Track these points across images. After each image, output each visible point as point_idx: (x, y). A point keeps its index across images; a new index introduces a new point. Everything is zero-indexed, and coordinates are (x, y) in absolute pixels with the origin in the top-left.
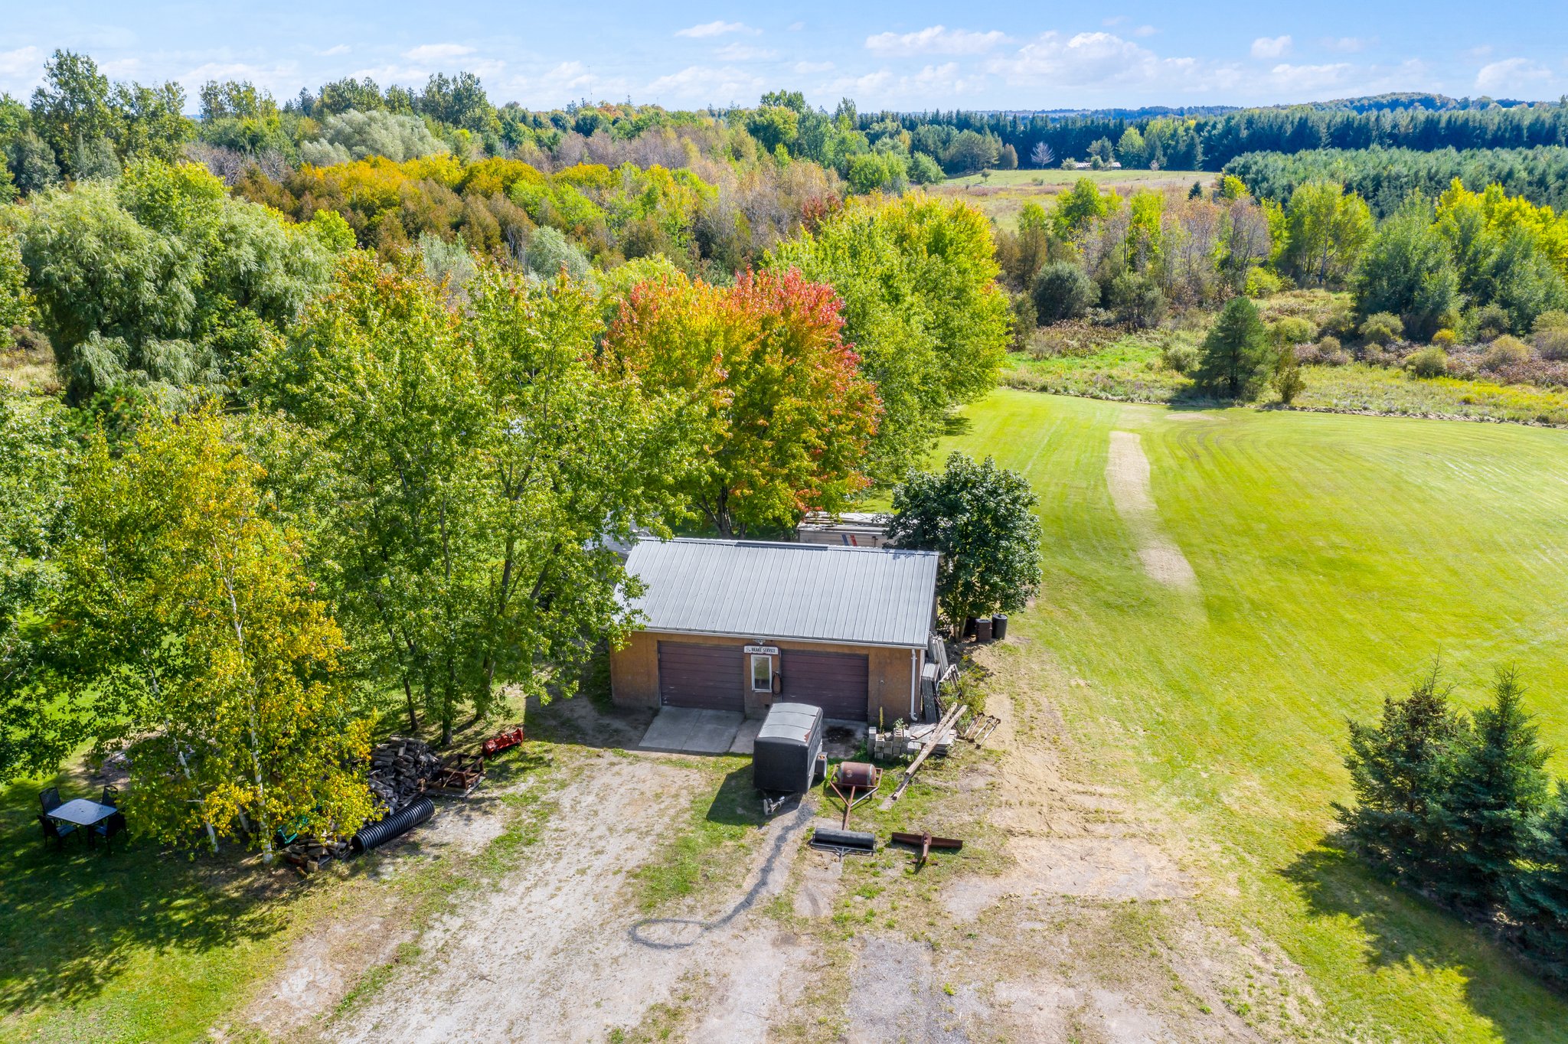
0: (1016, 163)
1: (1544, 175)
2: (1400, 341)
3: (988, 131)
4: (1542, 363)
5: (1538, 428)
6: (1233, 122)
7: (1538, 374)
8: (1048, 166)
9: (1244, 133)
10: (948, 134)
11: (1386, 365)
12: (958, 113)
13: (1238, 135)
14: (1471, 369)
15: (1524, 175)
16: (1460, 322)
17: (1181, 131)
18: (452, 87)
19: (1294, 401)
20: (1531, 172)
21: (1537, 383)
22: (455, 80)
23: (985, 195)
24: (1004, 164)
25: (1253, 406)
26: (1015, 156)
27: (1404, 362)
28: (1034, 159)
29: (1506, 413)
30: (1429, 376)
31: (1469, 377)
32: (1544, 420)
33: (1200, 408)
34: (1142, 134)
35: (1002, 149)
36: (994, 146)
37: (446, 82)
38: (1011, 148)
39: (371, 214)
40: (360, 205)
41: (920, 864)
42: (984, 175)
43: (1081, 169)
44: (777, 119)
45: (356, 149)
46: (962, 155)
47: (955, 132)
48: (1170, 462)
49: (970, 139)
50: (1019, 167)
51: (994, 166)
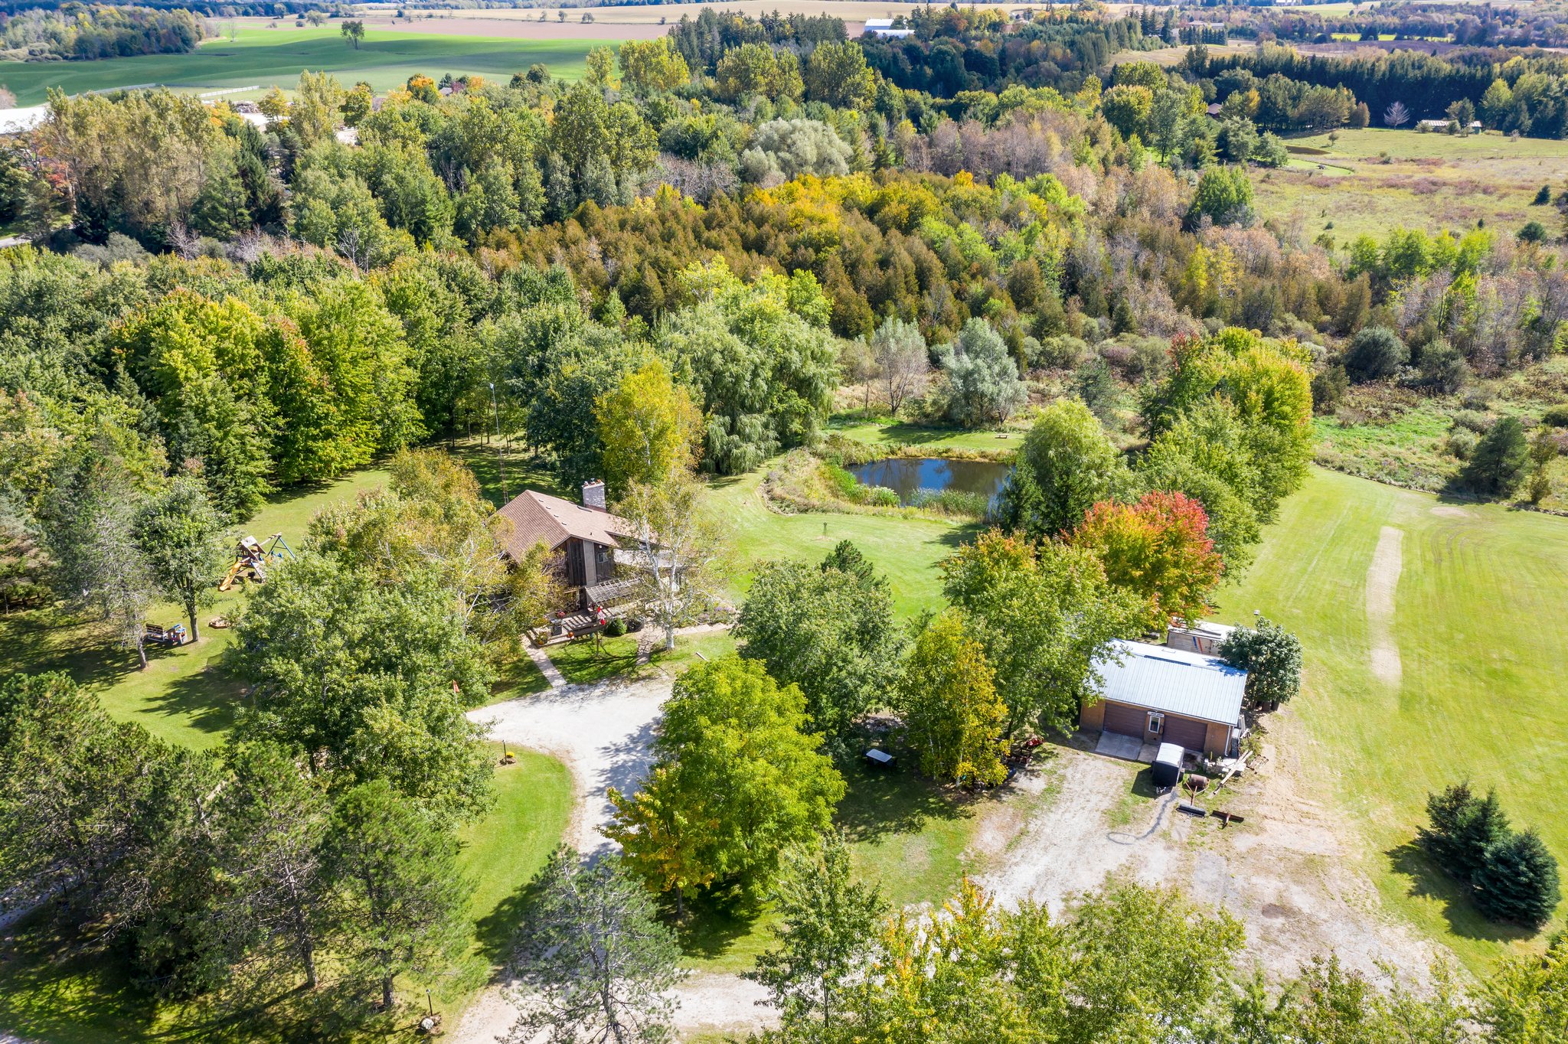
0: (1367, 121)
3: (1342, 84)
8: (1400, 127)
10: (1300, 90)
17: (1555, 86)
19: (1543, 503)
23: (1327, 186)
24: (1355, 122)
26: (1367, 115)
28: (1388, 119)
34: (1511, 86)
35: (1354, 106)
36: (1347, 103)
38: (1365, 106)
39: (818, 250)
40: (809, 243)
41: (1224, 825)
42: (1332, 138)
43: (1437, 130)
44: (1133, 100)
45: (782, 154)
46: (1310, 111)
47: (1308, 86)
48: (1418, 565)
49: (1321, 99)
50: (1370, 126)
51: (1344, 125)
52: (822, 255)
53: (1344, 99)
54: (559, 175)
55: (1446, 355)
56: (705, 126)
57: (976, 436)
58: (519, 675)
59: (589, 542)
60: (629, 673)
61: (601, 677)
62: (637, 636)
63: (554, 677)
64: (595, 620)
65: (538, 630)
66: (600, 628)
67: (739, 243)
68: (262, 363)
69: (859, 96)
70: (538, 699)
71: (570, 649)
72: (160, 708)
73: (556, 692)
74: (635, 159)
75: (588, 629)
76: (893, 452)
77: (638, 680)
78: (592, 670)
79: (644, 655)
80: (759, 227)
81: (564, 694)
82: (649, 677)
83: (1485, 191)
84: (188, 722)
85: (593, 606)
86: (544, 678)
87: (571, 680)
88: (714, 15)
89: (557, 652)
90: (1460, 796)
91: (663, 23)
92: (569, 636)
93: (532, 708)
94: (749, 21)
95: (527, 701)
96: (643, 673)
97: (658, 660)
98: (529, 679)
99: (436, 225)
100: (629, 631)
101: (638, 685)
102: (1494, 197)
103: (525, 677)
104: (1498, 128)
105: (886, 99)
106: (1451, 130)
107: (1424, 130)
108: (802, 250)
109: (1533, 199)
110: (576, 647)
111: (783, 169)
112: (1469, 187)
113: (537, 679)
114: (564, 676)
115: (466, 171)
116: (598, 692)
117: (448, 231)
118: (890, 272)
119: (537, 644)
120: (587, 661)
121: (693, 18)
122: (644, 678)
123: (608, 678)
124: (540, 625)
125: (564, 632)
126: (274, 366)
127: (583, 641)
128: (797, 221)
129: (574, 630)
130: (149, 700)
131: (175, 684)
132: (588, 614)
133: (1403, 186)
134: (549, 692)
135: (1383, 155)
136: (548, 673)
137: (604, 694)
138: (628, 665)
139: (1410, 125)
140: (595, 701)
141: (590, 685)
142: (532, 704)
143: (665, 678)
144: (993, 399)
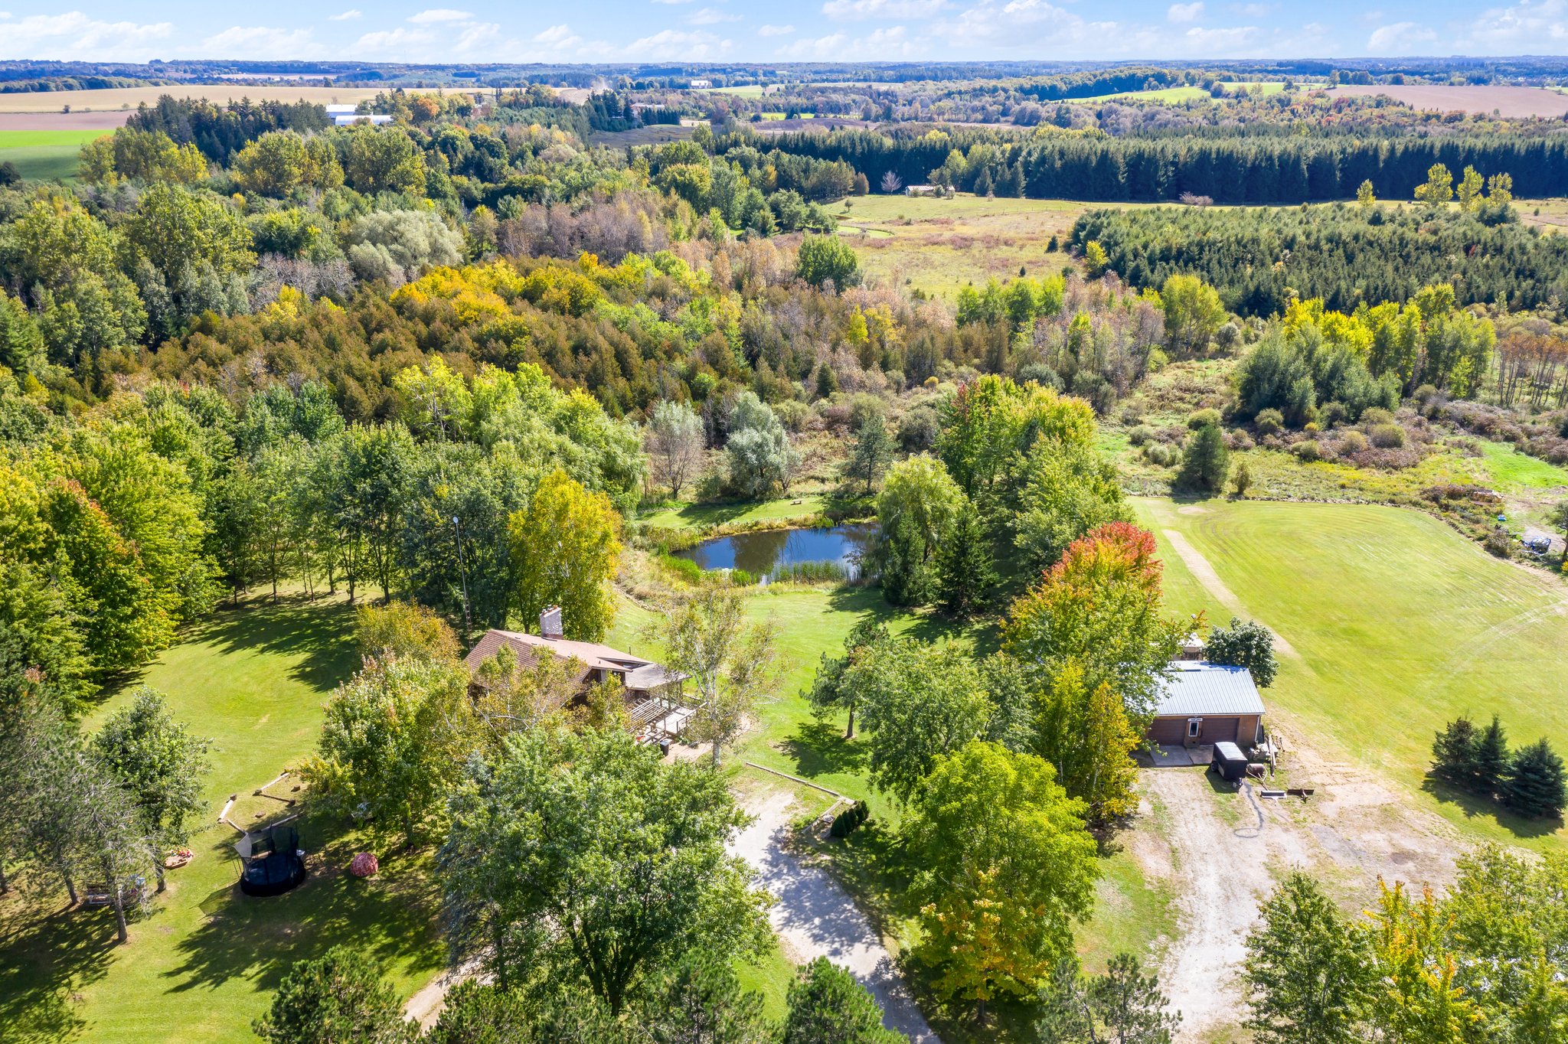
0: (868, 189)
1: (1318, 240)
2: (1282, 429)
3: (841, 156)
4: (1376, 450)
5: (1389, 508)
6: (1046, 152)
7: (1375, 459)
8: (896, 192)
9: (1058, 164)
10: (807, 163)
11: (1278, 449)
13: (1053, 165)
14: (1336, 455)
15: (1303, 238)
16: (1318, 413)
17: (998, 154)
19: (1246, 492)
20: (1308, 237)
21: (1378, 466)
23: (882, 247)
24: (858, 191)
25: (1222, 498)
26: (867, 183)
27: (1291, 447)
28: (884, 187)
29: (1369, 496)
30: (1310, 461)
31: (1333, 461)
32: (1392, 502)
33: (1192, 501)
34: (965, 155)
35: (855, 176)
36: (848, 174)
38: (863, 176)
39: (508, 341)
40: (497, 335)
41: (1305, 800)
42: (848, 205)
43: (925, 194)
44: (696, 178)
46: (821, 183)
47: (812, 161)
48: (1216, 558)
49: (828, 170)
50: (870, 193)
51: (850, 193)
52: (514, 347)
53: (846, 172)
54: (155, 285)
55: (1095, 382)
56: (289, 221)
57: (771, 506)
67: (414, 343)
69: (411, 183)
72: (194, 982)
74: (234, 261)
76: (706, 534)
80: (428, 325)
83: (1006, 243)
84: (251, 985)
88: (174, 103)
90: (1462, 728)
91: (67, 111)
94: (218, 109)
99: (26, 353)
102: (1015, 249)
104: (970, 190)
105: (439, 185)
106: (938, 194)
107: (915, 195)
108: (492, 344)
109: (1046, 247)
111: (399, 262)
112: (991, 242)
115: (39, 288)
117: (43, 357)
118: (595, 356)
121: (152, 104)
128: (466, 314)
130: (170, 974)
131: (187, 945)
133: (943, 243)
135: (901, 218)
139: (900, 191)
143: (740, 795)
144: (778, 468)
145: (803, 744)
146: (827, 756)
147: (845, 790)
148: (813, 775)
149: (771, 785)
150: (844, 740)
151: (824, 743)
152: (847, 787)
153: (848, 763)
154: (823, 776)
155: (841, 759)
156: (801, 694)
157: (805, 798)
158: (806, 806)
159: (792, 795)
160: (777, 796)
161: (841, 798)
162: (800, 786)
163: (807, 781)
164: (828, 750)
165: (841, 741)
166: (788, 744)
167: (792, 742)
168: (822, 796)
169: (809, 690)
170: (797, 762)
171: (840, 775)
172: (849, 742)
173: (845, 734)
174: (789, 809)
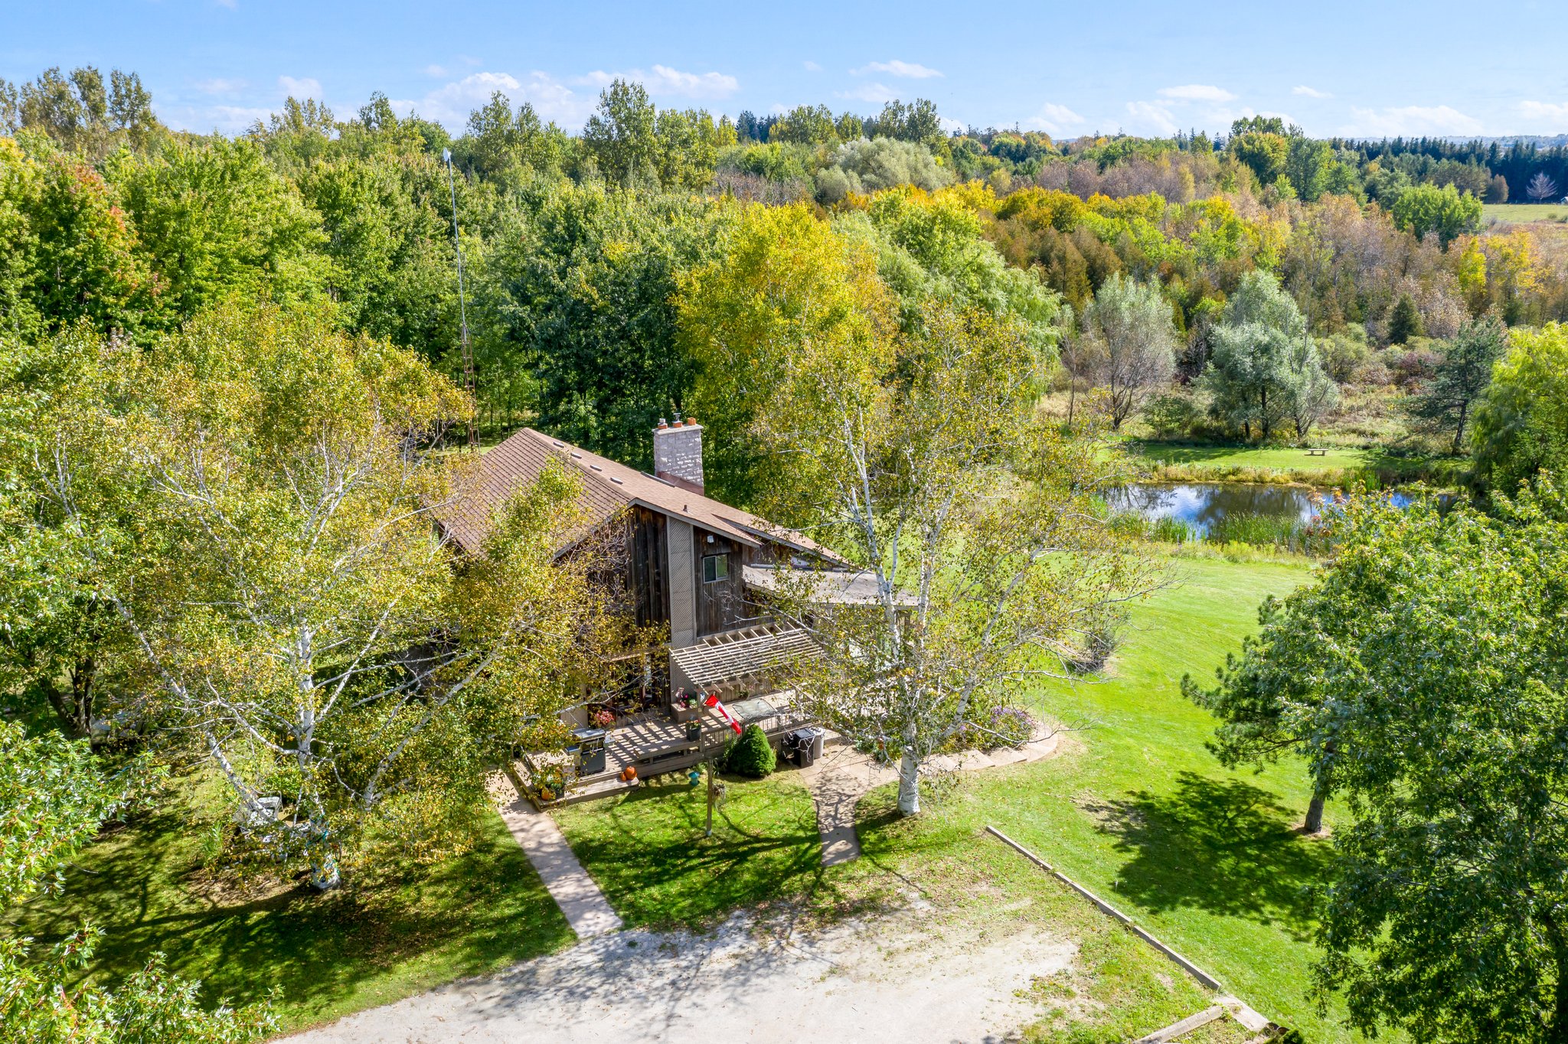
0: (1506, 197)
3: (1474, 161)
8: (1545, 201)
10: (1425, 163)
12: (1424, 139)
18: (907, 114)
22: (911, 106)
24: (1492, 197)
26: (1505, 189)
28: (1530, 191)
35: (1491, 181)
36: (1483, 176)
37: (902, 109)
38: (1501, 180)
44: (1267, 148)
45: (866, 177)
47: (1433, 160)
49: (1452, 172)
53: (1478, 173)
56: (769, 154)
58: (477, 891)
59: (682, 522)
60: (810, 891)
61: (726, 904)
62: (806, 777)
63: (581, 904)
64: (693, 735)
65: (538, 760)
66: (705, 756)
68: (26, 237)
70: (527, 988)
71: (628, 815)
73: (589, 959)
75: (672, 757)
77: (840, 914)
78: (696, 879)
79: (839, 833)
81: (613, 966)
82: (869, 907)
85: (689, 696)
86: (551, 905)
87: (634, 916)
89: (589, 823)
92: (623, 776)
93: (508, 1023)
95: (487, 995)
96: (853, 893)
97: (882, 849)
98: (507, 907)
100: (783, 763)
101: (844, 932)
103: (492, 901)
110: (645, 806)
113: (530, 909)
114: (613, 898)
116: (721, 958)
119: (535, 799)
120: (679, 850)
122: (857, 909)
123: (749, 907)
124: (547, 745)
125: (612, 766)
126: (49, 247)
127: (663, 792)
129: (641, 762)
132: (675, 719)
134: (566, 956)
136: (566, 887)
137: (744, 968)
138: (803, 865)
139: (1553, 199)
140: (716, 996)
141: (697, 930)
142: (508, 1003)
143: (923, 907)
144: (1292, 395)
145: (1172, 819)
146: (1227, 864)
147: (1249, 977)
148: (1159, 903)
149: (1026, 903)
150: (1291, 836)
151: (1232, 829)
152: (1259, 967)
153: (1281, 897)
154: (1192, 915)
155: (1267, 880)
156: (1187, 688)
157: (1107, 970)
158: (1102, 994)
159: (1070, 948)
160: (1028, 939)
161: (1227, 1001)
162: (1109, 926)
163: (1136, 915)
164: (1237, 849)
165: (1281, 835)
166: (1127, 809)
167: (1146, 808)
168: (1164, 977)
169: (1209, 683)
170: (1130, 857)
171: (1246, 925)
172: (1307, 843)
173: (1300, 822)
174: (1043, 988)
